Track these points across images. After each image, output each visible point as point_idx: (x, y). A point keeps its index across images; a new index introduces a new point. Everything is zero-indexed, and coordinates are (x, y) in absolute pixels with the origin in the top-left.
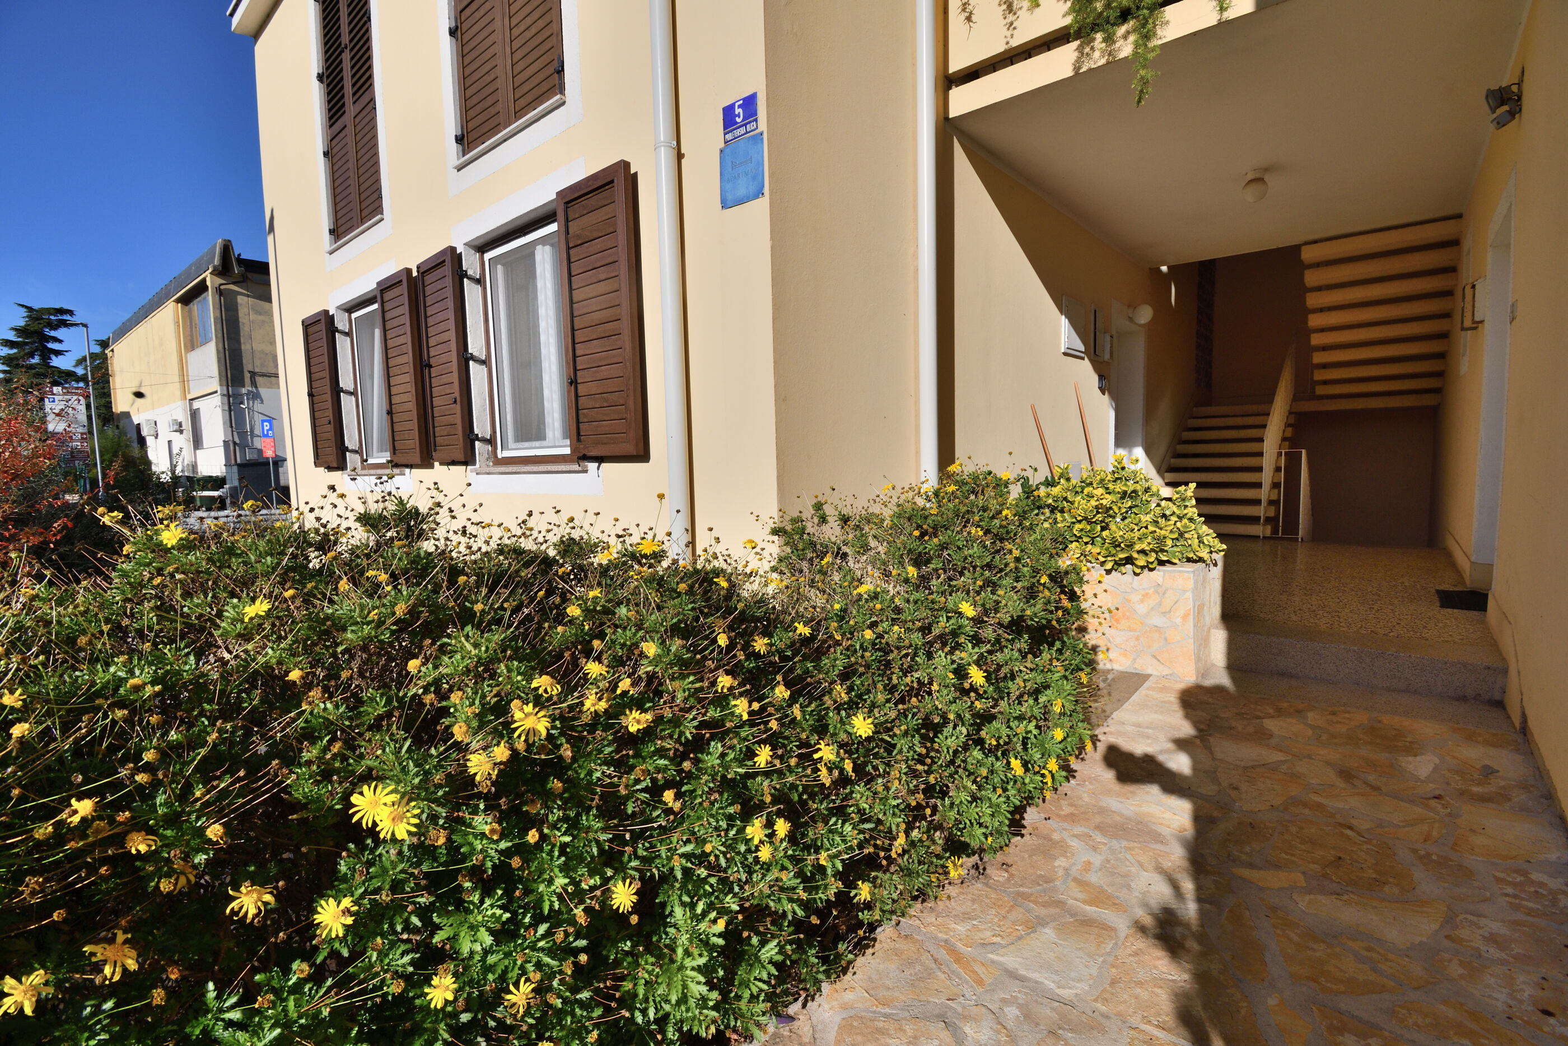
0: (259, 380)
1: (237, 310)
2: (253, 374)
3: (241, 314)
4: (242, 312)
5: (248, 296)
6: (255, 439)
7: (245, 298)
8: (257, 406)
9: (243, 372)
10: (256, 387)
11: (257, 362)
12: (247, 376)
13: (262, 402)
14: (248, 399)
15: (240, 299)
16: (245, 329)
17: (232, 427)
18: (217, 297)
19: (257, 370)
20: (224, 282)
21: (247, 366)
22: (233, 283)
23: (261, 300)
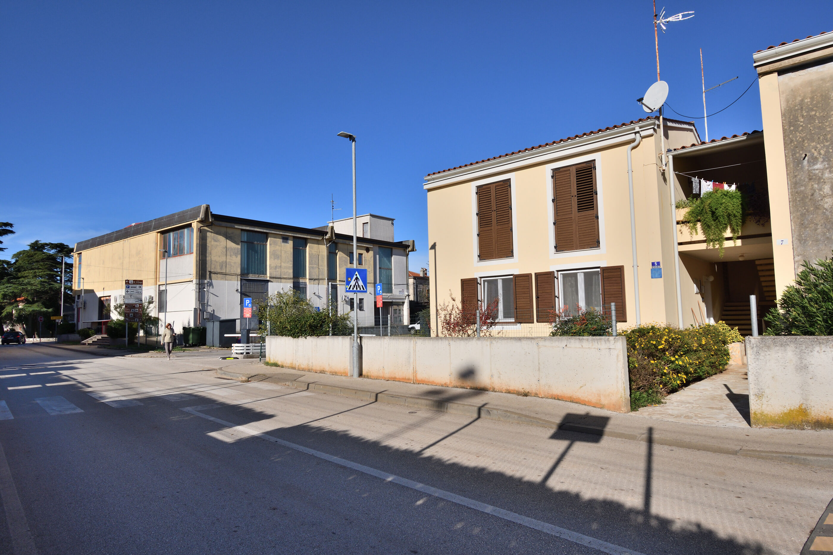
0: (213, 275)
1: (206, 240)
2: (210, 272)
3: (208, 242)
4: (209, 240)
5: (212, 232)
6: (208, 307)
7: (210, 233)
8: (211, 290)
9: (206, 272)
10: (211, 280)
11: (213, 266)
12: (208, 273)
13: (213, 288)
14: (207, 286)
15: (209, 234)
16: (209, 249)
17: (199, 301)
18: (199, 233)
19: (212, 271)
20: (202, 226)
21: (208, 269)
22: (207, 226)
23: (217, 234)
